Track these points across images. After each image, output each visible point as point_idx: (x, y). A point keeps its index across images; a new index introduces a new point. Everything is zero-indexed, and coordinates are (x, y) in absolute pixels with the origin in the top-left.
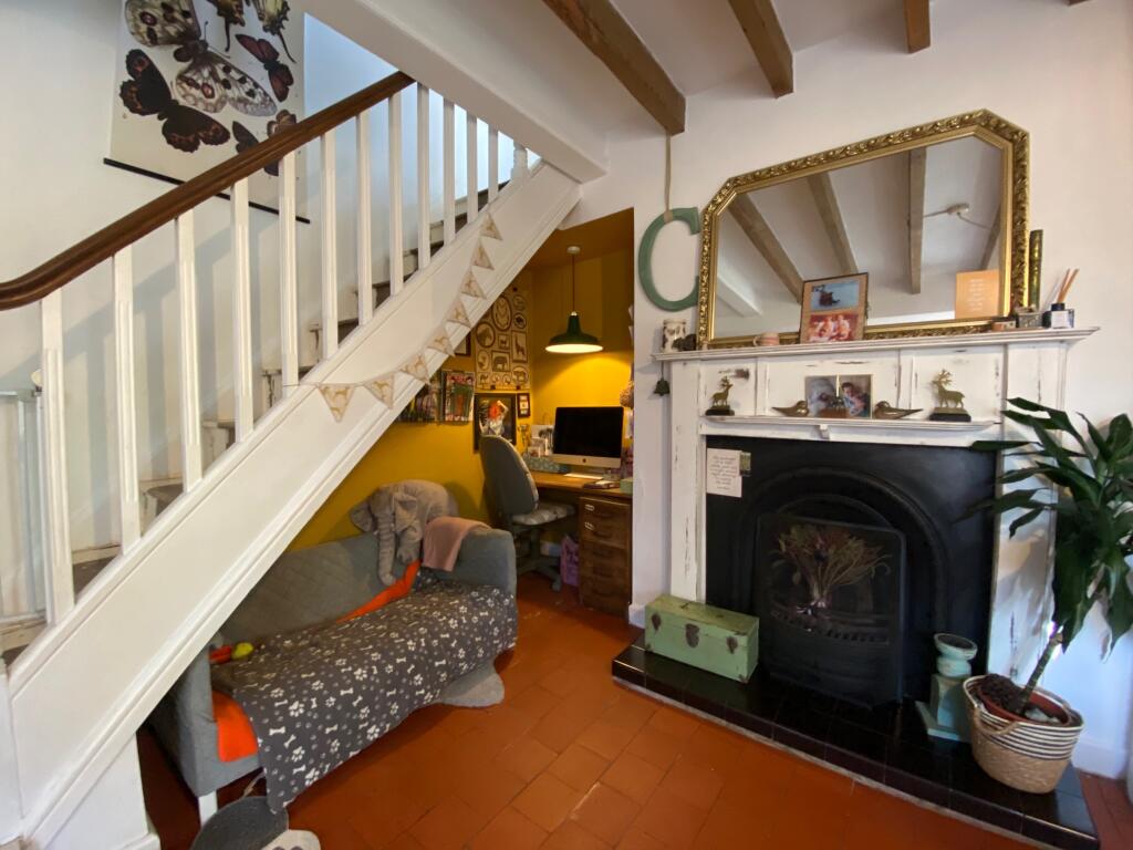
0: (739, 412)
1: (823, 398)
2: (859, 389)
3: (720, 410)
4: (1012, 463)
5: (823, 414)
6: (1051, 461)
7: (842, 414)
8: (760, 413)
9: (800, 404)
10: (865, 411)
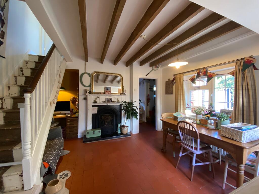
0: (98, 102)
1: (107, 100)
2: (111, 99)
3: (95, 102)
4: (123, 106)
5: (107, 102)
6: (125, 106)
7: (110, 102)
8: (100, 102)
9: (105, 101)
10: (111, 102)
